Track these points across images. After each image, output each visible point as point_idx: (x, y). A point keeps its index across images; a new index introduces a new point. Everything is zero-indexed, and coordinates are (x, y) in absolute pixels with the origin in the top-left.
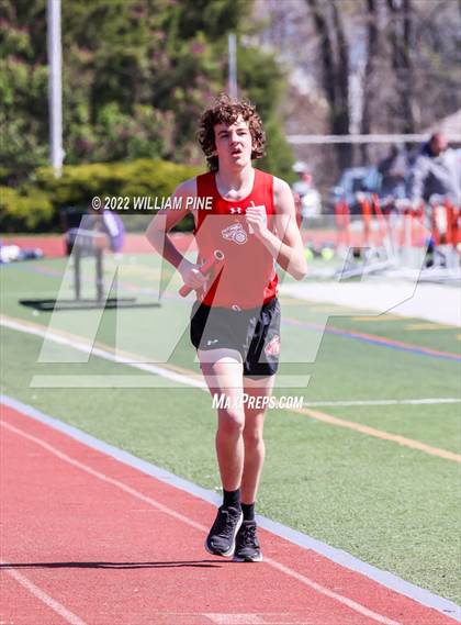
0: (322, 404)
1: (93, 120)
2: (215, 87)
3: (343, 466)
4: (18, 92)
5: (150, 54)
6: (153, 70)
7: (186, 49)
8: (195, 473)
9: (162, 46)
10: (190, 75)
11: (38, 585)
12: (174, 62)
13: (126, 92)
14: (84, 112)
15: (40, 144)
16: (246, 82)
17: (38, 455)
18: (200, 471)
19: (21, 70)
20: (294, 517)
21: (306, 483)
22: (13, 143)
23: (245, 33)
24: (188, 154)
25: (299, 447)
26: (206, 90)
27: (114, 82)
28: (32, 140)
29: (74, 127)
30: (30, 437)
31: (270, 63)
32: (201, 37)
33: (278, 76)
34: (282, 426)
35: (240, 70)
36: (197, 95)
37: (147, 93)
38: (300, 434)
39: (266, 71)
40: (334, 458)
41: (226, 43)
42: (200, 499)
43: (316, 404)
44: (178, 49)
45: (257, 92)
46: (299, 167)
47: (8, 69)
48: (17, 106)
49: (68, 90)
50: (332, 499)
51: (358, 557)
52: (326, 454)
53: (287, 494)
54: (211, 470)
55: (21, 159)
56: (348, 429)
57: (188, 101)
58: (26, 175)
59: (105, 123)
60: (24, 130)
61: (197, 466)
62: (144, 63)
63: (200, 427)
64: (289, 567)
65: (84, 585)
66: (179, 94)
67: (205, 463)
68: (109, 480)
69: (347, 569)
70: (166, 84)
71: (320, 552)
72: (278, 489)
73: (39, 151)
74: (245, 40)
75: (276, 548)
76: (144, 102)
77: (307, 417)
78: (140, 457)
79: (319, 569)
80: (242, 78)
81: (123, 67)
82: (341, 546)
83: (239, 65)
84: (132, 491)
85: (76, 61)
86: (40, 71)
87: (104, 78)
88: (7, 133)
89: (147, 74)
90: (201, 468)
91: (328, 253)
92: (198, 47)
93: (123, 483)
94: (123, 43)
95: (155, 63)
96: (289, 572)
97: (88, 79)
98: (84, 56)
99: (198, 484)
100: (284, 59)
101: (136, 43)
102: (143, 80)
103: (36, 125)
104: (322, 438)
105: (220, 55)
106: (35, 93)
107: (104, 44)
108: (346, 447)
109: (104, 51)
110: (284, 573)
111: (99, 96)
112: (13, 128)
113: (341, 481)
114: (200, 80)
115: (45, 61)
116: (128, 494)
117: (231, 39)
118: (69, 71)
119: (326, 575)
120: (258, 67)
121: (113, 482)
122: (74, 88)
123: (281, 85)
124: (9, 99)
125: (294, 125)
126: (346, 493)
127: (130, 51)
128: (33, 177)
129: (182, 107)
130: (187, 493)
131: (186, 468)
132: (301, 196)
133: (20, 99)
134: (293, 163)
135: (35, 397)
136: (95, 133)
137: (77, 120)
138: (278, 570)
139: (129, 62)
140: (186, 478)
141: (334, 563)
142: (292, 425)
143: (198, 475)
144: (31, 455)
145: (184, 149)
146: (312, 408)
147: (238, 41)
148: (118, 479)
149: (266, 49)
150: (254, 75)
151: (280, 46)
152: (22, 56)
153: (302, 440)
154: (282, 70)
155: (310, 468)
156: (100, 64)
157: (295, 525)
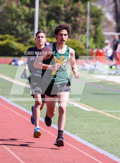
0: (109, 111)
1: (47, 25)
2: (84, 17)
3: (114, 129)
4: (25, 16)
5: (65, 6)
6: (65, 11)
7: (75, 6)
8: (70, 130)
9: (69, 4)
10: (76, 13)
11: (23, 160)
12: (72, 9)
13: (57, 17)
14: (45, 22)
15: (31, 31)
16: (92, 16)
17: (25, 122)
18: (72, 129)
19: (27, 9)
20: (99, 144)
21: (103, 134)
22: (24, 30)
23: (93, 1)
24: (74, 36)
25: (101, 123)
26: (81, 17)
27: (54, 14)
28: (29, 30)
29: (41, 26)
30: (23, 117)
31: (100, 11)
32: (80, 2)
33: (102, 14)
34: (97, 117)
35: (90, 12)
36: (78, 19)
37: (63, 17)
38: (102, 119)
39: (99, 13)
40: (111, 127)
41: (87, 4)
42: (72, 137)
43: (107, 111)
44: (73, 5)
45: (95, 19)
46: (107, 41)
47: (23, 9)
48: (25, 20)
49: (40, 15)
50: (110, 139)
51: (116, 156)
52: (109, 126)
53: (97, 137)
54: (75, 129)
55: (25, 35)
56: (116, 119)
57: (75, 20)
58: (26, 40)
59: (51, 26)
60: (27, 27)
61: (71, 127)
62: (63, 9)
63: (73, 116)
64: (96, 158)
65: (36, 160)
66: (73, 18)
67: (74, 127)
68: (45, 130)
69: (113, 160)
70: (69, 15)
71: (105, 155)
72: (94, 136)
73: (31, 33)
74: (93, 4)
75: (93, 153)
76: (62, 20)
77: (104, 114)
78: (55, 124)
79: (105, 160)
80: (91, 15)
81: (57, 10)
82: (112, 153)
83: (90, 11)
84: (52, 134)
85: (43, 7)
86: (32, 10)
87: (51, 13)
88: (22, 27)
89: (63, 12)
90: (72, 128)
91: (114, 67)
92: (79, 5)
93: (49, 131)
94: (57, 3)
95: (66, 9)
96: (96, 160)
97: (46, 13)
98: (45, 6)
99: (71, 133)
100: (104, 10)
101: (61, 3)
102: (62, 14)
103: (30, 25)
104: (108, 121)
105: (85, 8)
106: (30, 16)
107: (51, 3)
108: (115, 124)
109: (51, 5)
110: (94, 160)
111: (49, 18)
112: (24, 26)
113: (113, 134)
114: (79, 15)
115: (34, 7)
116: (51, 135)
117: (89, 3)
118: (41, 10)
119: (107, 161)
120: (96, 12)
121: (46, 131)
122: (42, 15)
123: (102, 18)
124: (23, 17)
125: (106, 29)
126: (114, 138)
127: (59, 5)
128: (29, 41)
129: (73, 22)
130: (68, 135)
131: (68, 128)
132: (107, 50)
133: (26, 18)
134: (105, 40)
135: (25, 105)
136: (48, 29)
137: (42, 25)
138: (93, 159)
139: (58, 8)
140: (68, 131)
141: (109, 158)
142: (100, 117)
143: (71, 130)
144: (23, 122)
145: (73, 35)
146: (106, 112)
147: (90, 4)
148: (48, 130)
149: (99, 7)
150: (95, 14)
151: (103, 6)
152: (27, 5)
153: (102, 121)
154: (103, 13)
155: (104, 130)
156: (50, 9)
157: (99, 146)
